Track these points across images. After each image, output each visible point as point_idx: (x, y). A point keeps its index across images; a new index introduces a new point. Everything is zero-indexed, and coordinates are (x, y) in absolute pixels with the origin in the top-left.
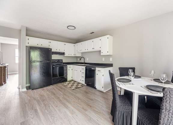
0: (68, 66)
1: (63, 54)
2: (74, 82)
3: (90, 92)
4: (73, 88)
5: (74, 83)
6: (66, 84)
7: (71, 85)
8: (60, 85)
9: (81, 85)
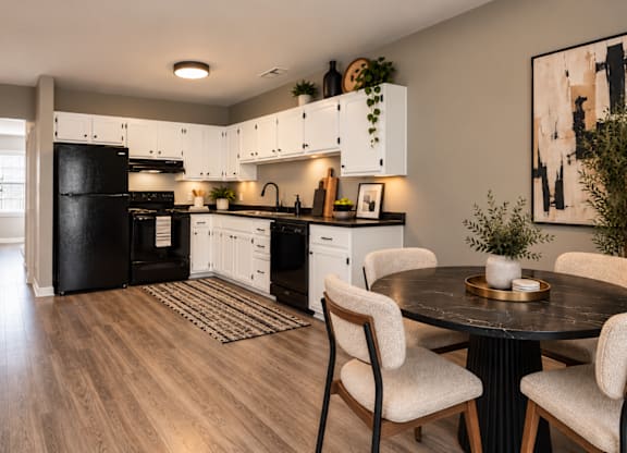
0: (195, 219)
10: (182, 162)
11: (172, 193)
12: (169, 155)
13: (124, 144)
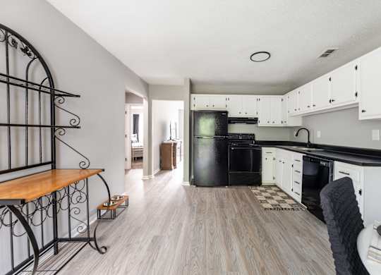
0: (264, 150)
1: (254, 121)
2: (277, 191)
3: (308, 231)
4: (265, 205)
5: (276, 195)
6: (255, 190)
7: (266, 197)
8: (243, 190)
9: (292, 205)
10: (257, 118)
11: (254, 135)
12: (251, 115)
13: (227, 109)
